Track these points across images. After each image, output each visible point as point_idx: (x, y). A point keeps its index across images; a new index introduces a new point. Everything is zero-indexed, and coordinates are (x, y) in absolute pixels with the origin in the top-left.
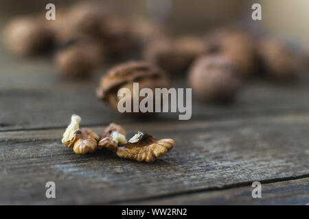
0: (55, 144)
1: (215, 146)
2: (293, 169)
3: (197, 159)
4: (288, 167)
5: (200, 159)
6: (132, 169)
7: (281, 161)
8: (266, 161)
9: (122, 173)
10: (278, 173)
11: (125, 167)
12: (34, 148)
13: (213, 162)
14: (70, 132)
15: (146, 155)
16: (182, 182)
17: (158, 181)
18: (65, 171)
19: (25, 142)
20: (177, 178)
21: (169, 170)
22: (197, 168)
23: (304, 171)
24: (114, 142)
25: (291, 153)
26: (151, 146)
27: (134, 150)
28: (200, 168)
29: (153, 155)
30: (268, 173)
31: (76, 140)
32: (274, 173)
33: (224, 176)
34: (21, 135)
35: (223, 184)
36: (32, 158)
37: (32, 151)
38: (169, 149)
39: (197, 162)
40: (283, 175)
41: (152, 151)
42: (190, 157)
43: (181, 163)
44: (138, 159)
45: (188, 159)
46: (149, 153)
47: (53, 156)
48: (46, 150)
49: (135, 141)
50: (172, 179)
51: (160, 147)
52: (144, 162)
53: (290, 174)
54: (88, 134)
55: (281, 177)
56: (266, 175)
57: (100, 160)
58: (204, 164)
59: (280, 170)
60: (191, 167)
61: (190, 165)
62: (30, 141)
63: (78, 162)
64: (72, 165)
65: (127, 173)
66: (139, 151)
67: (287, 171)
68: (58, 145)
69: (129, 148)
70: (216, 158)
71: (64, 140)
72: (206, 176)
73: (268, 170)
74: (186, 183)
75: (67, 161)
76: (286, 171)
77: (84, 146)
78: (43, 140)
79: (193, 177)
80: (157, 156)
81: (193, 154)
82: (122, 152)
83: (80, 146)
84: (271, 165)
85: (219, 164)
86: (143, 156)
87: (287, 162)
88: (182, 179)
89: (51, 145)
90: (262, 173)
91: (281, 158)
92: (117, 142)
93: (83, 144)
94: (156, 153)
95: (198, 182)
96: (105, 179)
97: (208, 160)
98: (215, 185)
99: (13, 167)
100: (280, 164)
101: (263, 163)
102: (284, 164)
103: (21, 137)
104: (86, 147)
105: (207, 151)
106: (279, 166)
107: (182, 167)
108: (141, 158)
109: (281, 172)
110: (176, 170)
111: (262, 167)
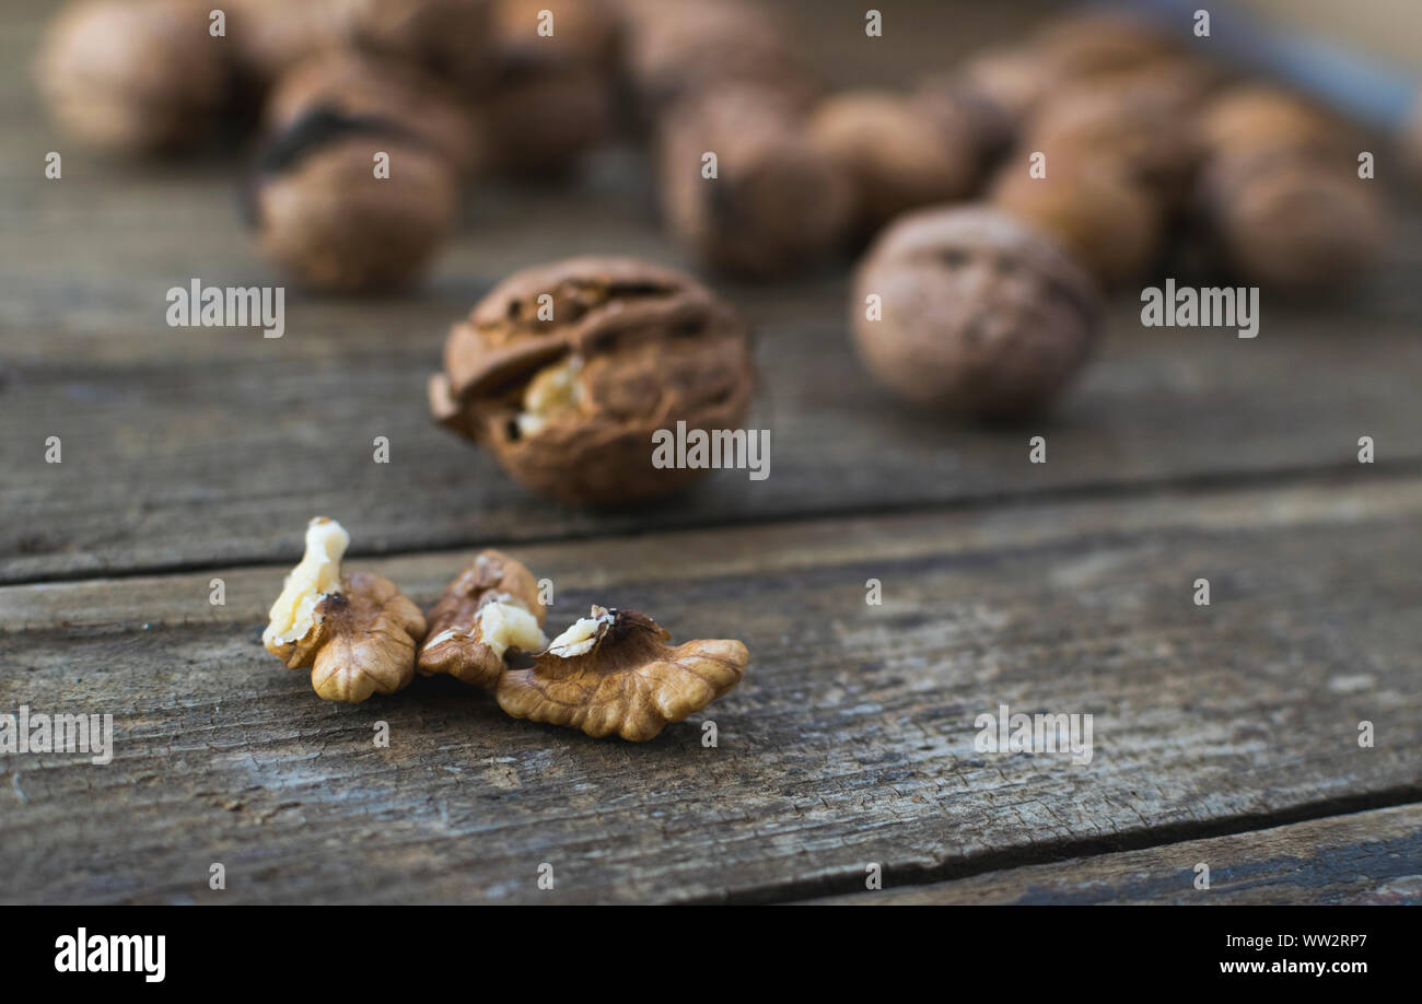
0: (237, 646)
1: (934, 656)
2: (1265, 774)
3: (848, 724)
4: (1243, 762)
5: (859, 720)
6: (559, 773)
7: (1215, 731)
8: (1150, 731)
9: (512, 796)
10: (1191, 798)
11: (528, 764)
12: (145, 665)
13: (916, 738)
14: (298, 604)
15: (624, 709)
16: (766, 842)
17: (667, 835)
18: (274, 784)
19: (105, 637)
20: (747, 820)
21: (718, 778)
22: (845, 768)
23: (1310, 787)
24: (488, 649)
25: (1267, 694)
26: (645, 672)
27: (569, 689)
28: (856, 768)
29: (654, 714)
30: (1147, 798)
31: (324, 640)
32: (1175, 795)
33: (957, 809)
34: (88, 600)
35: (943, 851)
36: (132, 717)
37: (134, 684)
38: (721, 688)
39: (844, 735)
40: (1215, 806)
41: (648, 697)
42: (816, 710)
43: (776, 742)
44: (589, 726)
45: (809, 720)
46: (635, 704)
47: (224, 706)
48: (197, 675)
49: (575, 650)
50: (726, 826)
51: (684, 676)
52: (613, 739)
53: (1245, 800)
54: (379, 606)
55: (1205, 815)
56: (1140, 805)
57: (423, 729)
58: (877, 749)
59: (1202, 782)
60: (816, 764)
61: (812, 754)
62: (130, 632)
63: (328, 739)
64: (301, 753)
65: (539, 793)
66: (590, 691)
67: (1236, 787)
68: (250, 650)
69: (552, 678)
70: (933, 716)
71: (275, 636)
72: (876, 808)
73: (1152, 778)
74: (787, 845)
75: (281, 735)
76: (1230, 784)
77: (355, 674)
78: (186, 626)
79: (818, 815)
80: (668, 715)
81: (834, 697)
82: (522, 693)
83: (337, 669)
84: (1170, 754)
85: (943, 748)
86: (611, 715)
87: (1244, 735)
88: (770, 824)
89: (218, 653)
90: (1123, 798)
91: (1221, 716)
92: (499, 648)
93: (352, 660)
94: (666, 702)
95: (836, 843)
96: (439, 826)
97: (893, 727)
98: (912, 859)
99: (49, 764)
100: (1211, 751)
101: (1135, 743)
102: (1228, 749)
103: (91, 614)
104: (366, 676)
105: (896, 682)
106: (1203, 760)
107: (777, 766)
108: (600, 724)
109: (1207, 787)
110: (748, 780)
111: (1129, 764)
